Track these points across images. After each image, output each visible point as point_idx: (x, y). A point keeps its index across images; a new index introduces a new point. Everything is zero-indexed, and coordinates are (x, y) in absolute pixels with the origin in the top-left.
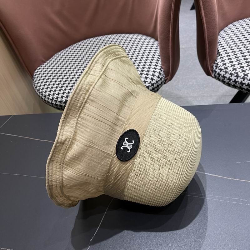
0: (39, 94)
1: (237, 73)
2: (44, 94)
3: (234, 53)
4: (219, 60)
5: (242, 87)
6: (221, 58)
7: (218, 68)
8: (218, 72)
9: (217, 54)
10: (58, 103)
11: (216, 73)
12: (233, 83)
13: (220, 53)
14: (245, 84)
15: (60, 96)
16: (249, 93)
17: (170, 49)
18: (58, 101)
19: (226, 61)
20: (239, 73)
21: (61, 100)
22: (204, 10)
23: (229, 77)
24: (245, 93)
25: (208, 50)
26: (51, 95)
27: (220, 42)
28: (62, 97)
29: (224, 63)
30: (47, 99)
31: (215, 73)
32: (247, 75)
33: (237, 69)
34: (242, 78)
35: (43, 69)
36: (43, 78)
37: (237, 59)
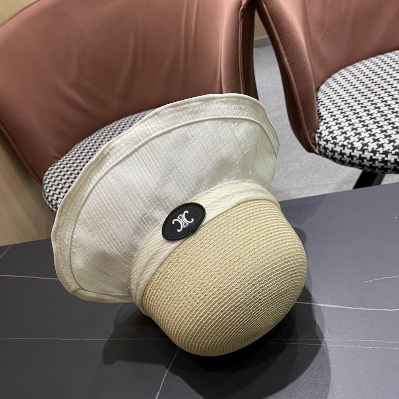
0: (53, 207)
1: (352, 144)
3: (343, 114)
4: (322, 127)
5: (363, 163)
6: (325, 123)
7: (322, 139)
8: (323, 145)
9: (319, 119)
11: (321, 147)
12: (348, 160)
13: (322, 116)
14: (366, 158)
16: (374, 171)
19: (333, 128)
20: (354, 143)
22: (287, 56)
23: (341, 151)
24: (368, 172)
25: (302, 114)
27: (321, 101)
29: (331, 130)
31: (319, 148)
32: (366, 145)
33: (351, 138)
34: (361, 150)
35: (57, 169)
36: (56, 183)
37: (349, 122)
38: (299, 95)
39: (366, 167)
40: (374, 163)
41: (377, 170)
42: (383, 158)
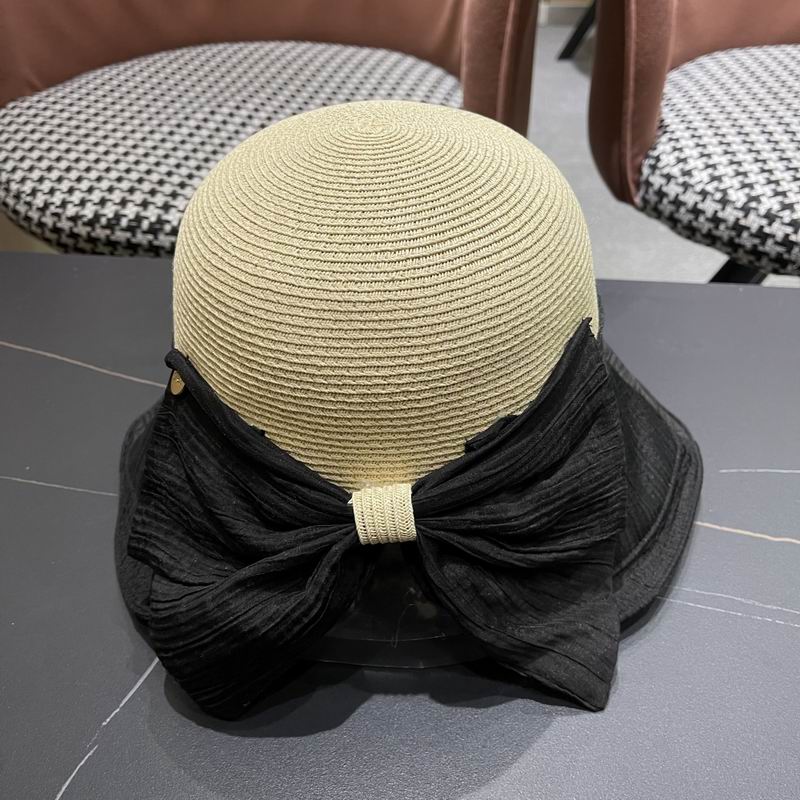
1: (724, 192)
2: (14, 187)
3: (714, 130)
4: (663, 147)
5: (737, 241)
7: (658, 172)
8: (656, 187)
9: (657, 131)
10: (65, 225)
11: (651, 191)
12: (706, 227)
13: (667, 126)
14: (748, 229)
15: (76, 197)
16: (756, 264)
18: (63, 217)
19: (687, 152)
20: (730, 192)
21: (77, 213)
23: (696, 203)
25: (630, 103)
26: (39, 194)
28: (83, 203)
29: (682, 156)
30: (22, 208)
31: (647, 192)
32: (757, 199)
33: (725, 179)
34: (742, 209)
35: (29, 108)
36: (20, 136)
37: (724, 147)
38: (637, 54)
39: (741, 252)
40: (763, 243)
41: (764, 261)
42: (787, 236)
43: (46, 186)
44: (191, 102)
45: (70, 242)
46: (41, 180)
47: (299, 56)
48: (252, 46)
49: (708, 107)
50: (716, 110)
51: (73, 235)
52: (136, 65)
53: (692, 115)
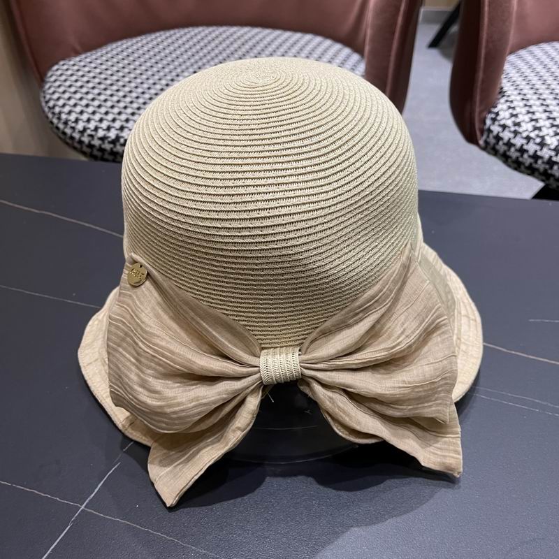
0: (53, 118)
2: (64, 116)
3: (538, 96)
4: (502, 106)
6: (507, 101)
7: (497, 123)
8: (495, 133)
9: (498, 95)
10: (96, 142)
11: (491, 136)
12: (528, 162)
13: (505, 92)
15: (104, 125)
17: (393, 58)
18: (96, 138)
19: (518, 110)
21: (105, 135)
23: (522, 145)
24: (553, 188)
25: (481, 75)
26: (80, 122)
28: (109, 129)
29: (515, 112)
30: (68, 131)
31: (488, 137)
33: (543, 129)
34: (554, 150)
35: (74, 65)
36: (68, 83)
37: (544, 108)
38: (487, 41)
39: (552, 179)
43: (85, 117)
44: (180, 65)
45: (99, 154)
46: (82, 112)
47: (253, 37)
48: (221, 29)
49: (535, 80)
50: (540, 82)
51: (101, 150)
52: (144, 39)
53: (523, 85)
